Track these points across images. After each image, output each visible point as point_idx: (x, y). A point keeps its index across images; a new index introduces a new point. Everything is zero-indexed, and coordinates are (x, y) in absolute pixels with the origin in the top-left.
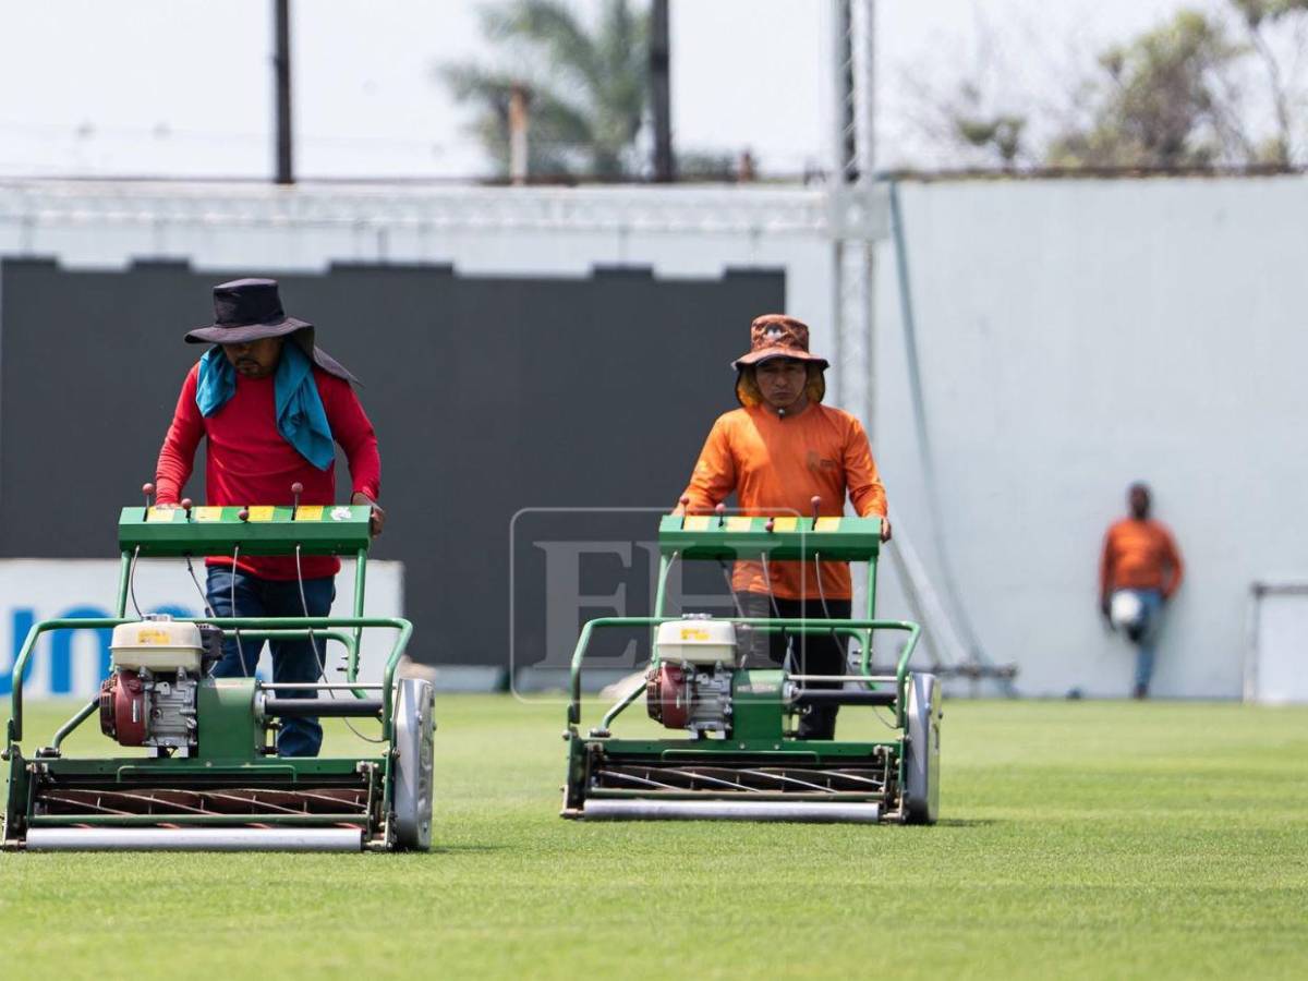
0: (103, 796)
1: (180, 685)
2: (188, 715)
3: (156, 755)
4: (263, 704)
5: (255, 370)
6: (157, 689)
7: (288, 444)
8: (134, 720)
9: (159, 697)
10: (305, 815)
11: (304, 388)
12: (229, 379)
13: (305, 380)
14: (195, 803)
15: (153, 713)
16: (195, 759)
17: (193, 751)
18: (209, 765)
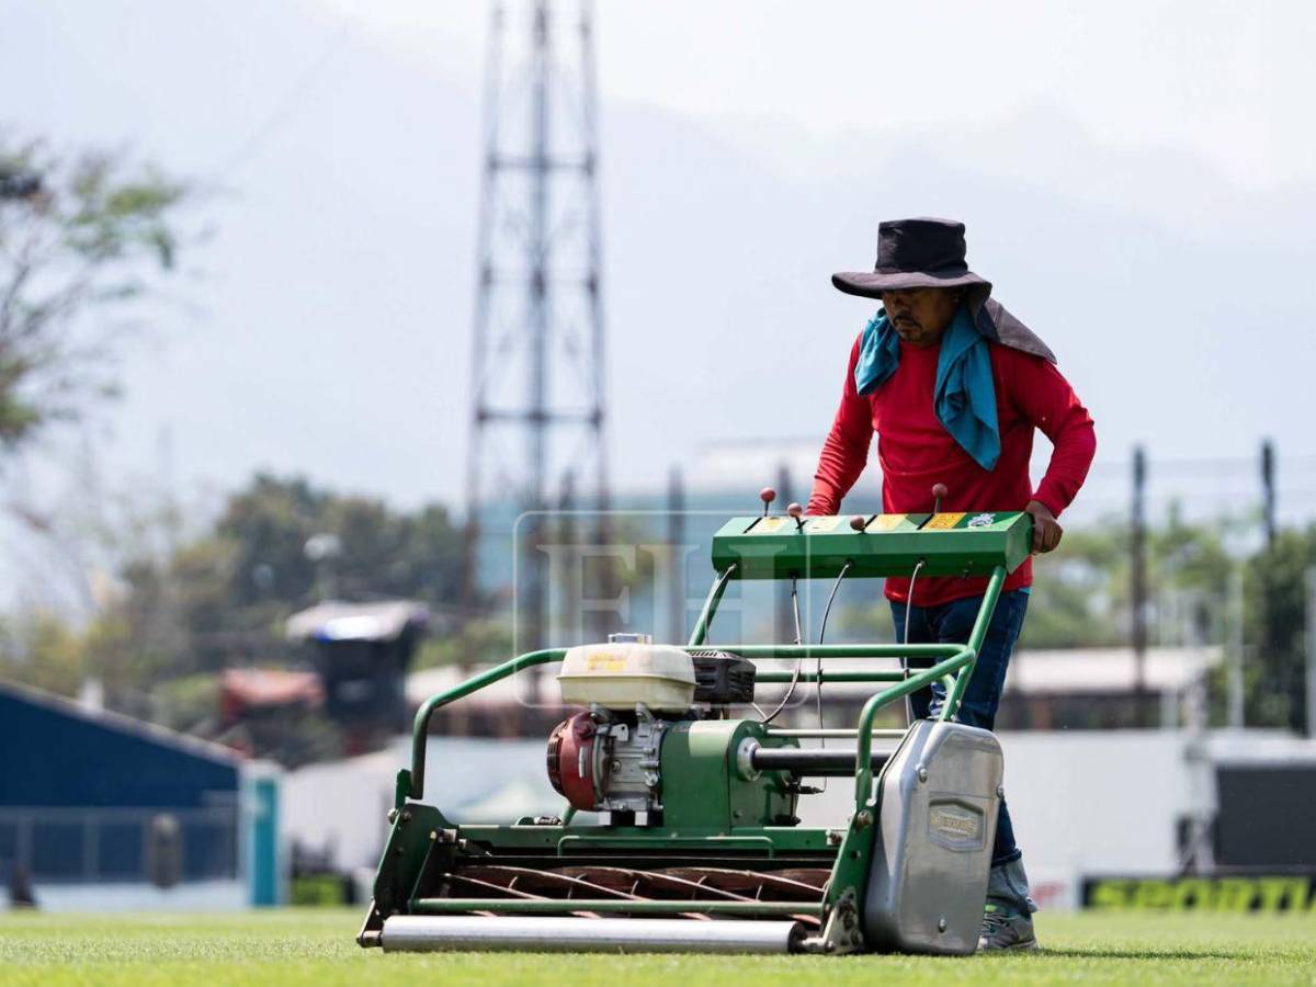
0: (521, 875)
1: (642, 730)
2: (649, 768)
3: (608, 823)
4: (748, 755)
5: (916, 334)
6: (613, 733)
7: (943, 433)
8: (581, 775)
9: (616, 745)
10: (756, 903)
11: (970, 357)
12: (891, 348)
13: (973, 348)
14: (625, 884)
15: (609, 765)
16: (659, 829)
17: (656, 818)
18: (674, 836)
